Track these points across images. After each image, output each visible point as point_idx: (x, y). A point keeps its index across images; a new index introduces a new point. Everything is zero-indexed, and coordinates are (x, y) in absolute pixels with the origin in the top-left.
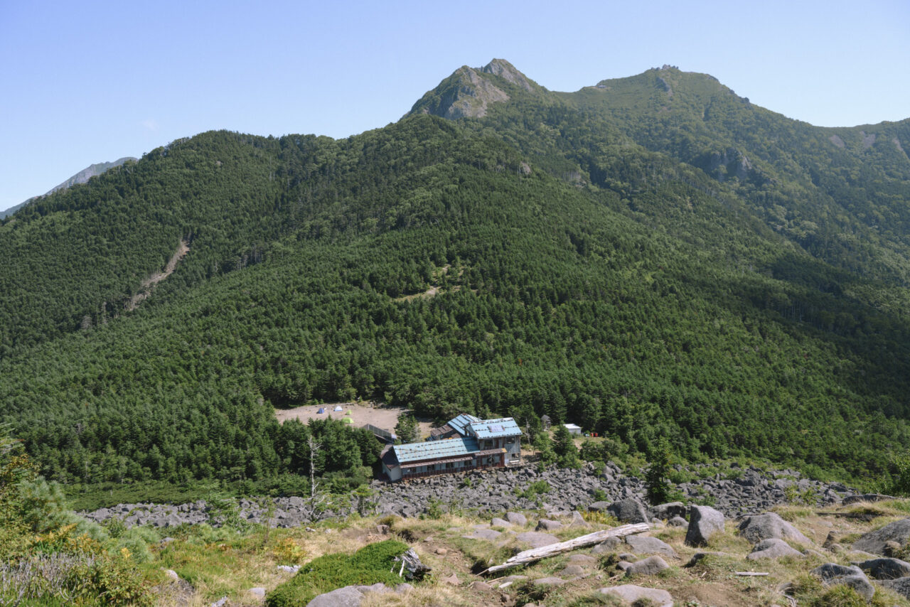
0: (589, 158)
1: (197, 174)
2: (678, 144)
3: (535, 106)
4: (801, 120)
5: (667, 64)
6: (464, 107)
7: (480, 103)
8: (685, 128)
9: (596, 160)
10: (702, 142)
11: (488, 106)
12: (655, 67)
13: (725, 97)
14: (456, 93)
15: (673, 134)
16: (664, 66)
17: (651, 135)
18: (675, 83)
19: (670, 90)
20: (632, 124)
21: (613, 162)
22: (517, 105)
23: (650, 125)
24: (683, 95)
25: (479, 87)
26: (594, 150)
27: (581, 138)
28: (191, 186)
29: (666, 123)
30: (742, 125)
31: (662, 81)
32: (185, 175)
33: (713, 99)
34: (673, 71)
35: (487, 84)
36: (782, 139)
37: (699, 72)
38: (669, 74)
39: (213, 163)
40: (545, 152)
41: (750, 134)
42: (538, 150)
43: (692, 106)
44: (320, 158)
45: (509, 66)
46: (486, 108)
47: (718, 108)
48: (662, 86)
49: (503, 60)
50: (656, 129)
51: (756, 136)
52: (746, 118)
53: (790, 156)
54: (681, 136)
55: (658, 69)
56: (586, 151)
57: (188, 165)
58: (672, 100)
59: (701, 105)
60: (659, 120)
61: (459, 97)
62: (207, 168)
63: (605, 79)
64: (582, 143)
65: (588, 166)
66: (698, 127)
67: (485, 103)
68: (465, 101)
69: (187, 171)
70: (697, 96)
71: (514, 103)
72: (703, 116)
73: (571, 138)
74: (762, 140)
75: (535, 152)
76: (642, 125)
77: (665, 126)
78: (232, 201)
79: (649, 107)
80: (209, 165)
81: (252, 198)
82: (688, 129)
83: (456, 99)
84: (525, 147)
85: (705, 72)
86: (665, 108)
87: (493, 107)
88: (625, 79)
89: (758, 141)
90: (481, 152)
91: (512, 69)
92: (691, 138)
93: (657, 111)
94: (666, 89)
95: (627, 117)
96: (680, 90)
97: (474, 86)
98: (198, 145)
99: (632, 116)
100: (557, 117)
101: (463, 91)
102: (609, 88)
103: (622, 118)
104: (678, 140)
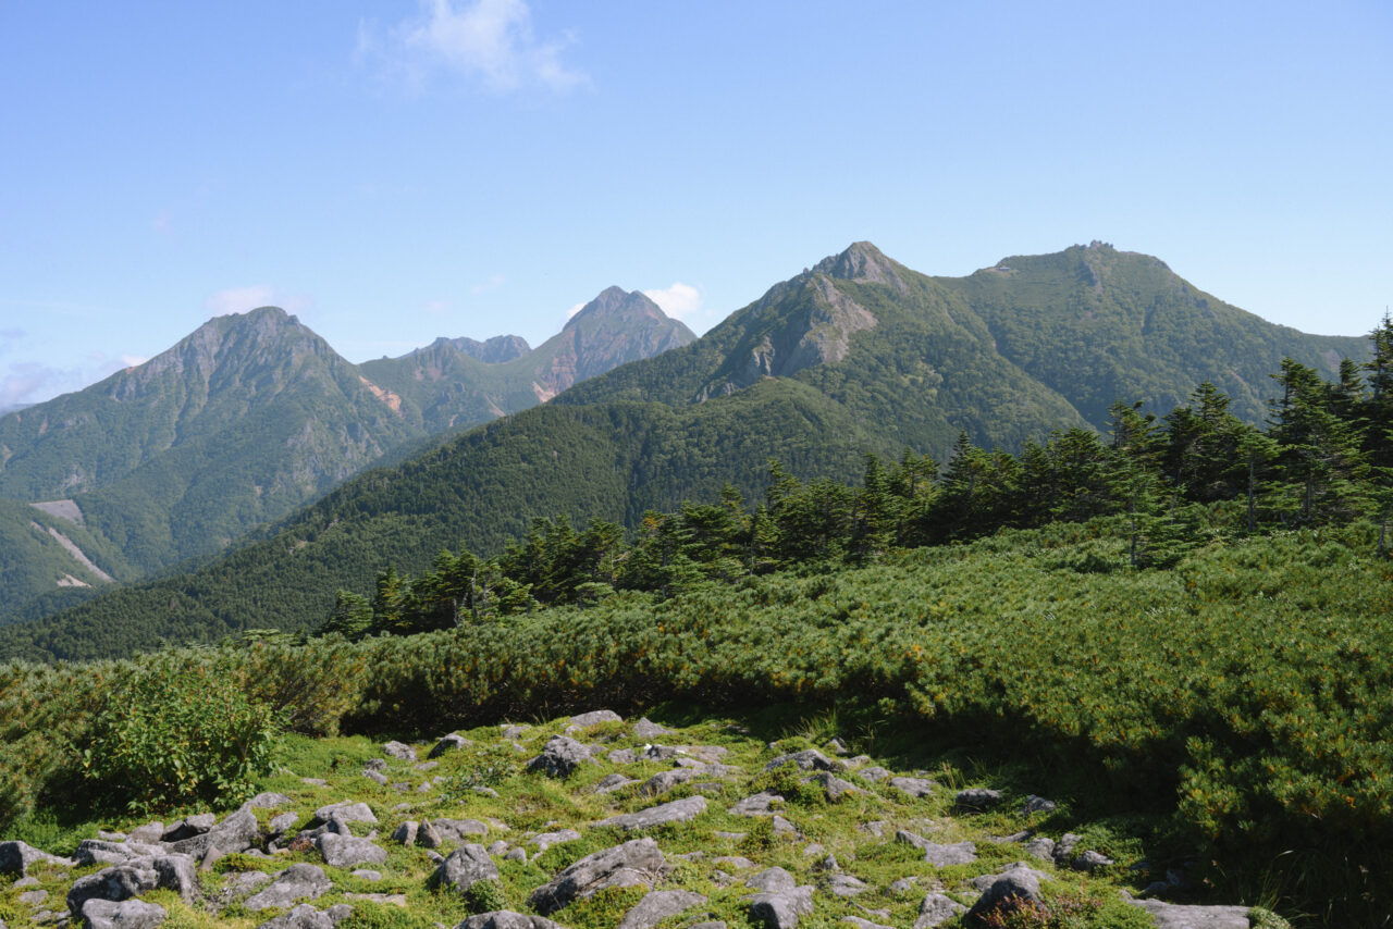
0: (978, 421)
1: (536, 470)
2: (1101, 378)
3: (911, 335)
4: (1286, 325)
5: (1098, 240)
6: (819, 341)
7: (839, 333)
8: (1112, 351)
9: (986, 427)
10: (1133, 378)
11: (849, 338)
12: (1081, 244)
13: (1175, 297)
14: (808, 317)
15: (1098, 359)
16: (1093, 243)
17: (1067, 358)
18: (1107, 270)
19: (1099, 283)
20: (1042, 337)
21: (1007, 431)
22: (887, 334)
23: (1067, 343)
24: (1116, 291)
25: (837, 307)
26: (984, 411)
27: (969, 390)
28: (534, 487)
29: (1088, 341)
30: (1195, 344)
31: (1088, 269)
32: (524, 472)
33: (1158, 300)
34: (1104, 250)
35: (847, 302)
36: (1248, 366)
37: (1143, 252)
38: (1099, 256)
39: (549, 454)
40: (923, 418)
41: (1204, 359)
42: (916, 415)
43: (1128, 310)
44: (666, 446)
45: (873, 251)
46: (847, 340)
47: (1163, 314)
48: (1086, 276)
49: (866, 243)
50: (1075, 349)
51: (1212, 361)
52: (1201, 333)
53: (1257, 391)
54: (1108, 365)
55: (1084, 247)
56: (975, 411)
57: (524, 458)
58: (1100, 301)
59: (1140, 309)
60: (1080, 335)
61: (812, 324)
62: (544, 462)
63: (1009, 256)
64: (971, 397)
65: (976, 433)
66: (1132, 351)
67: (845, 332)
68: (821, 331)
69: (524, 465)
70: (1137, 293)
71: (883, 332)
72: (1143, 325)
73: (956, 390)
74: (1220, 368)
75: (911, 417)
76: (1056, 341)
77: (1088, 345)
78: (581, 506)
79: (1068, 310)
80: (547, 457)
81: (600, 500)
82: (1117, 354)
83: (807, 327)
84: (899, 410)
85: (1151, 254)
86: (1089, 314)
87: (858, 339)
88: (1038, 257)
89: (1214, 370)
90: (856, 469)
91: (878, 256)
92: (1120, 370)
93: (1079, 318)
94: (1092, 283)
95: (1038, 325)
96: (1113, 283)
97: (831, 306)
98: (528, 430)
99: (1043, 324)
100: (940, 354)
101: (817, 315)
102: (1015, 271)
103: (1030, 327)
104: (1102, 371)
